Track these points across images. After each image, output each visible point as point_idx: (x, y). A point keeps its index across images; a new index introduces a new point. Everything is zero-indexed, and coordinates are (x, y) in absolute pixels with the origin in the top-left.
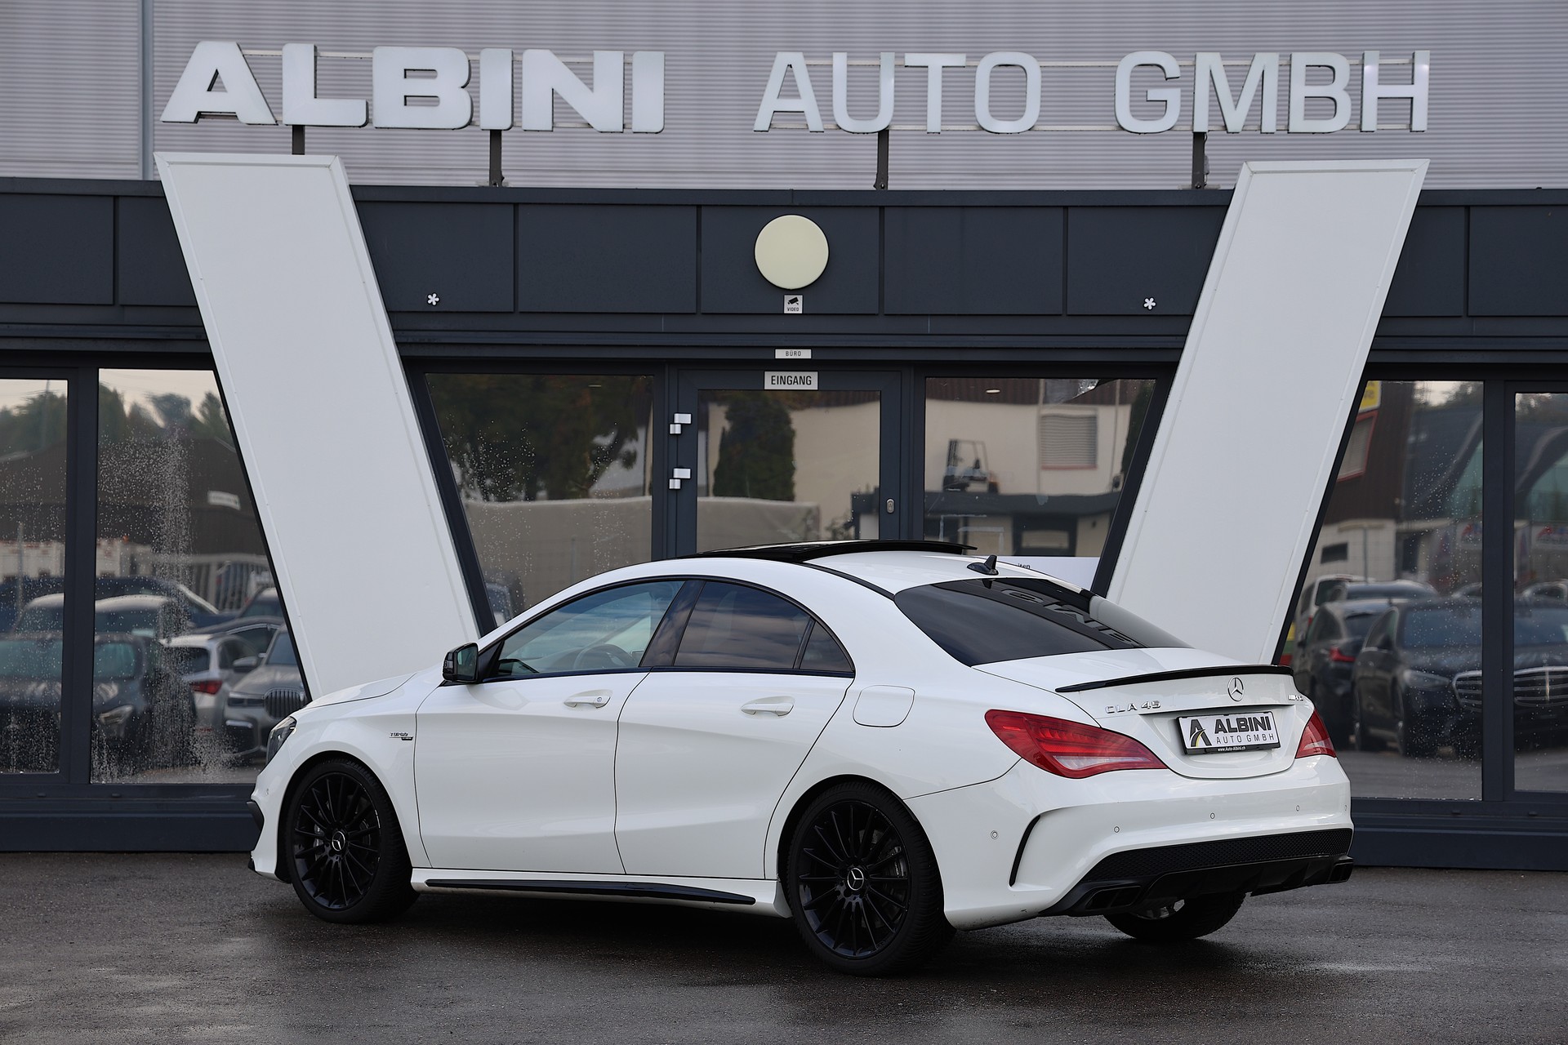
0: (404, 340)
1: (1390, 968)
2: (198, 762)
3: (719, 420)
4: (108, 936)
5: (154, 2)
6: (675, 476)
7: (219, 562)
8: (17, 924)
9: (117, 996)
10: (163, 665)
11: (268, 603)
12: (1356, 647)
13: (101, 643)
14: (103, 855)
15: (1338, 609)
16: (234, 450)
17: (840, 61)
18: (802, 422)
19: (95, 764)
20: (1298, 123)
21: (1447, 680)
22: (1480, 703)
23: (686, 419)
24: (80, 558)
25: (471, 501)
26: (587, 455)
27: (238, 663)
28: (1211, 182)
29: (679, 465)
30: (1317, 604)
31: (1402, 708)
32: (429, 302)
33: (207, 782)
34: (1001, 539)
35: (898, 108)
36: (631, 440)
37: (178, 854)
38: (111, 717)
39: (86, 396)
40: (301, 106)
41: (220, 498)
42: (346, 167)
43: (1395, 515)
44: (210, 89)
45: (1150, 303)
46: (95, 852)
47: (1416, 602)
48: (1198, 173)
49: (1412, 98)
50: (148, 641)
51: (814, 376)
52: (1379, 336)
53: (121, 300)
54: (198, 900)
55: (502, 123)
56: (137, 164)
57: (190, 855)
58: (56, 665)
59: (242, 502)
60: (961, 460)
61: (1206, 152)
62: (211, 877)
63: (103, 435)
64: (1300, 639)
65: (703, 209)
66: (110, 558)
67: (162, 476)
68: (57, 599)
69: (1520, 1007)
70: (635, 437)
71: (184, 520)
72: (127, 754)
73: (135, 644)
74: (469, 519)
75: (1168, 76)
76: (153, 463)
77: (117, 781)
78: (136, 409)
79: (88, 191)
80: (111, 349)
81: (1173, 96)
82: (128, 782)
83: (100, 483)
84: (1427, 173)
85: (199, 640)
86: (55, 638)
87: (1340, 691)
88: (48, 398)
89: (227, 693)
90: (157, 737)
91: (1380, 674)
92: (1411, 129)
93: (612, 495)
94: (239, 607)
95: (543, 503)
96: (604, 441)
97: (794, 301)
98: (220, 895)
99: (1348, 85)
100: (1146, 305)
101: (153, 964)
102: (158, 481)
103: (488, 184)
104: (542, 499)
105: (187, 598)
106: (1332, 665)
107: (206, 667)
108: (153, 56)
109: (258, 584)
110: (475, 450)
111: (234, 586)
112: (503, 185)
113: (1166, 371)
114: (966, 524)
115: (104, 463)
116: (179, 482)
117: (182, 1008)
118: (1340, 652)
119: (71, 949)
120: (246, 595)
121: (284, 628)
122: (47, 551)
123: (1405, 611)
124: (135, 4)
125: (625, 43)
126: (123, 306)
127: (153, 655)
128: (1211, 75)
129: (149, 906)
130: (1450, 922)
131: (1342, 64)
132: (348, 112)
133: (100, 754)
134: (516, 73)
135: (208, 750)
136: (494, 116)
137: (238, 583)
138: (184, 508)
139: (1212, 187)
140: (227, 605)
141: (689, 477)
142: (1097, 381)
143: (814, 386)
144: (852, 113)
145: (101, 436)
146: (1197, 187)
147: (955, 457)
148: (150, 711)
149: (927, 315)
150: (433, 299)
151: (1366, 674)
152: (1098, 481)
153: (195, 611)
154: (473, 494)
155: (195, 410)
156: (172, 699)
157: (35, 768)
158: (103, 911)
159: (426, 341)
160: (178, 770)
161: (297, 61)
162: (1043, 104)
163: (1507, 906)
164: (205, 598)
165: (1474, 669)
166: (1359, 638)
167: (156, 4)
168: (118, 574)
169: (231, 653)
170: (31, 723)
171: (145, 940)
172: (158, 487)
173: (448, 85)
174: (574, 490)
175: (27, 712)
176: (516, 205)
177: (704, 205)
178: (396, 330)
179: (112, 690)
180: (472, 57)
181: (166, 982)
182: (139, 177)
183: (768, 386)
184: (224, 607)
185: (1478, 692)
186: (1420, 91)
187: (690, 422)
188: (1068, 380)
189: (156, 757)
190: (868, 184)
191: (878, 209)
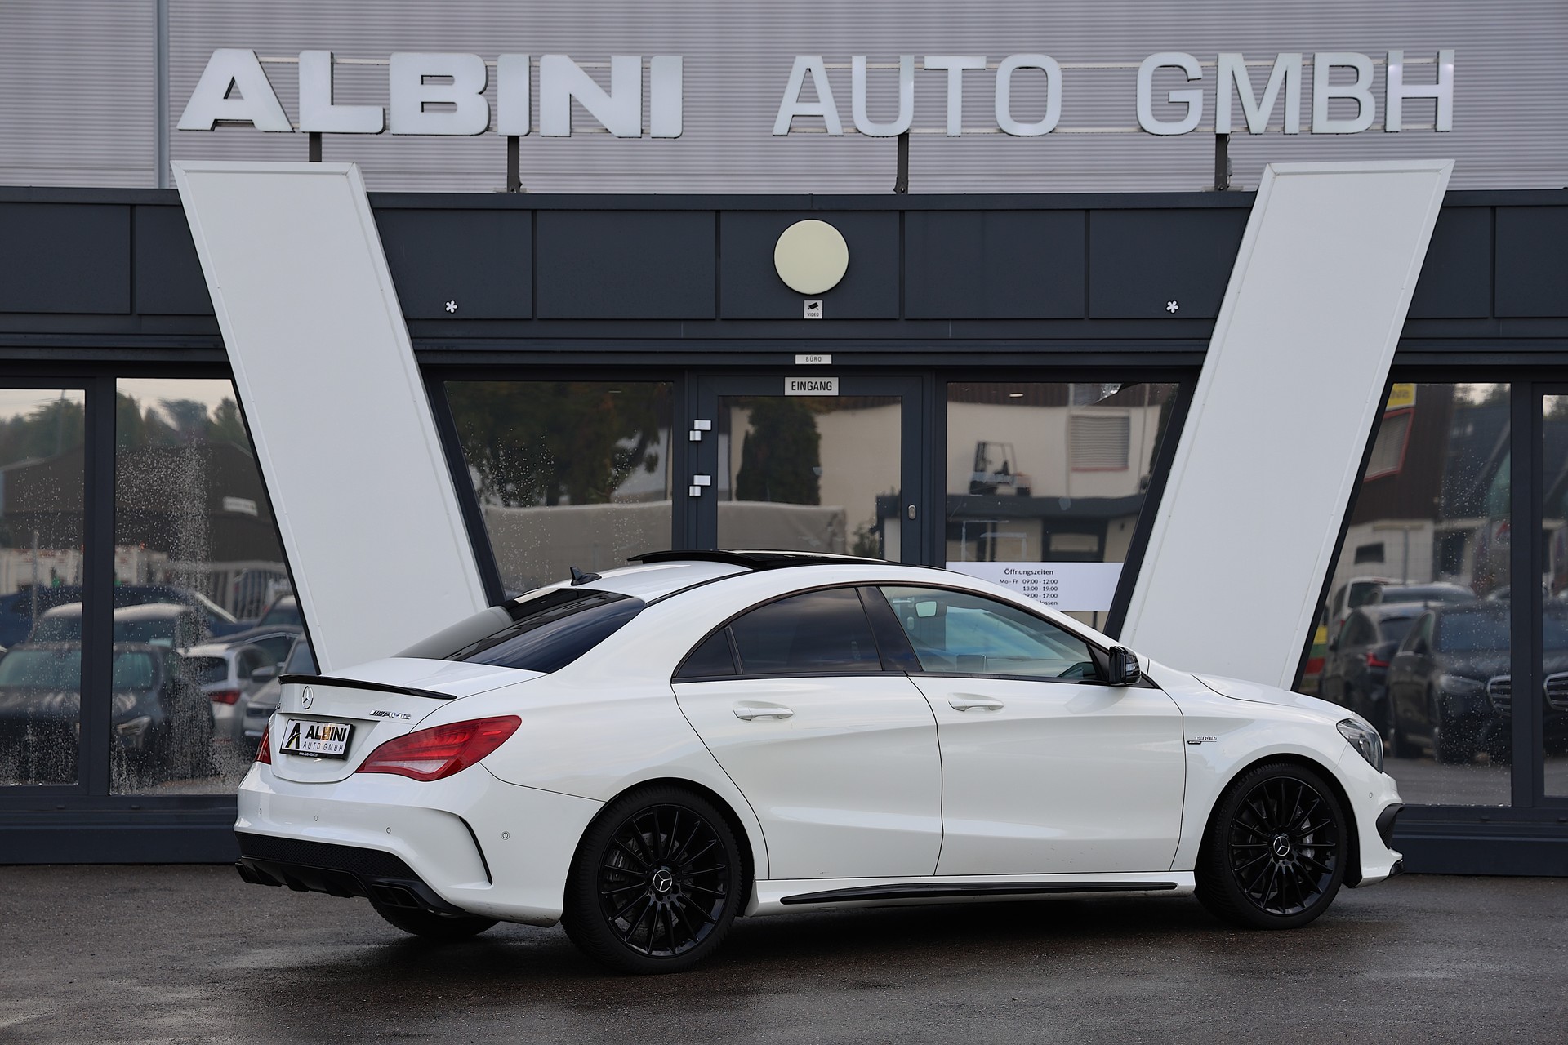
0: (423, 348)
1: (1414, 975)
2: (217, 773)
3: (742, 424)
4: (129, 948)
5: (169, 2)
6: (695, 484)
7: (237, 569)
8: (37, 936)
9: (139, 1008)
10: (182, 676)
11: (286, 611)
12: (1392, 651)
13: (119, 653)
14: (123, 867)
15: (1374, 612)
16: (251, 455)
17: (859, 65)
18: (827, 425)
19: (114, 776)
20: (1322, 124)
21: (1480, 685)
22: (1508, 707)
23: (706, 425)
24: (98, 567)
25: (491, 507)
26: (607, 461)
27: (256, 672)
28: (1234, 183)
29: (699, 472)
30: (1350, 605)
31: (1438, 715)
32: (448, 309)
33: (226, 793)
34: (1024, 544)
35: (917, 114)
36: (653, 444)
37: (198, 866)
38: (130, 728)
39: (105, 405)
40: (318, 114)
41: (237, 504)
42: (363, 172)
43: (1434, 515)
44: (226, 97)
45: (1172, 307)
46: (114, 864)
47: (1450, 605)
48: (1221, 175)
49: (1437, 98)
50: (165, 651)
51: (835, 382)
52: (1405, 338)
53: (138, 309)
54: (218, 911)
55: (519, 129)
56: (153, 170)
57: (210, 866)
58: (73, 674)
59: (259, 508)
60: (990, 462)
61: (1228, 152)
62: (231, 889)
63: (121, 446)
64: (1331, 642)
65: (723, 215)
66: (129, 565)
67: (180, 485)
68: (76, 608)
69: (1543, 1013)
70: (656, 440)
71: (202, 530)
72: (146, 766)
73: (152, 654)
74: (488, 526)
75: (1189, 78)
76: (171, 473)
77: (136, 792)
78: (151, 413)
79: (104, 200)
80: (129, 359)
81: (1195, 97)
82: (148, 793)
83: (118, 493)
84: (1453, 171)
85: (217, 650)
86: (73, 651)
87: (1375, 697)
88: (64, 405)
89: (245, 703)
90: (176, 748)
91: (1416, 678)
92: (1436, 129)
93: (633, 499)
94: (257, 615)
95: (565, 508)
96: (629, 444)
97: (814, 306)
98: (240, 906)
99: (1373, 82)
100: (1168, 309)
101: (173, 977)
102: (176, 491)
103: (506, 191)
104: (565, 504)
105: (205, 607)
106: (1369, 670)
107: (224, 677)
108: (169, 61)
109: (276, 592)
110: (496, 456)
111: (252, 594)
112: (521, 191)
113: (1188, 375)
114: (994, 530)
115: (122, 473)
116: (198, 491)
117: (204, 1019)
118: (1375, 657)
119: (92, 961)
120: (264, 602)
121: (303, 637)
122: (63, 560)
123: (1442, 613)
124: (150, 4)
125: (643, 48)
126: (140, 315)
127: (171, 666)
128: (1233, 75)
129: (170, 918)
130: (1477, 929)
131: (1365, 65)
132: (366, 119)
133: (119, 766)
134: (534, 81)
135: (227, 760)
136: (512, 121)
137: (256, 590)
138: (202, 518)
139: (1235, 189)
140: (246, 613)
141: (709, 484)
142: (1120, 385)
143: (835, 392)
144: (872, 117)
145: (118, 446)
146: (1219, 189)
147: (984, 459)
148: (168, 722)
149: (948, 319)
150: (451, 307)
151: (1402, 679)
152: (1125, 485)
153: (213, 620)
154: (493, 499)
155: (211, 413)
156: (192, 709)
157: (55, 780)
158: (124, 923)
159: (444, 348)
160: (198, 781)
161: (314, 69)
162: (1064, 108)
163: (1535, 913)
164: (223, 606)
165: (1502, 674)
166: (1393, 642)
167: (171, 4)
168: (135, 582)
169: (249, 662)
170: (50, 734)
171: (166, 952)
172: (175, 496)
173: (465, 92)
174: (594, 497)
175: (45, 723)
176: (534, 211)
177: (723, 210)
178: (414, 338)
179: (129, 702)
180: (488, 63)
181: (187, 994)
182: (154, 185)
183: (788, 392)
184: (241, 616)
185: (1507, 696)
186: (1444, 91)
187: (710, 429)
188: (1090, 385)
189: (175, 768)
190: (888, 187)
191: (898, 213)
